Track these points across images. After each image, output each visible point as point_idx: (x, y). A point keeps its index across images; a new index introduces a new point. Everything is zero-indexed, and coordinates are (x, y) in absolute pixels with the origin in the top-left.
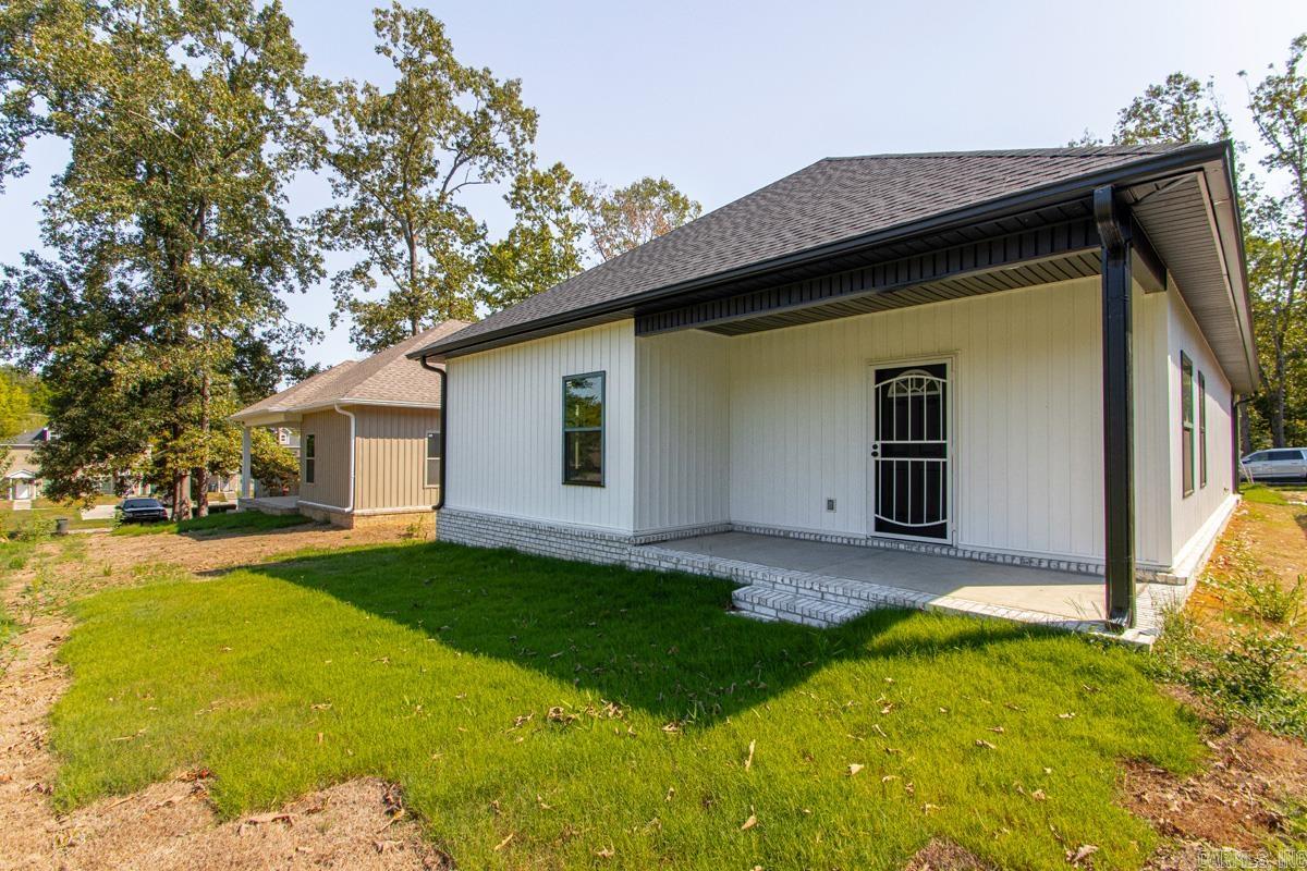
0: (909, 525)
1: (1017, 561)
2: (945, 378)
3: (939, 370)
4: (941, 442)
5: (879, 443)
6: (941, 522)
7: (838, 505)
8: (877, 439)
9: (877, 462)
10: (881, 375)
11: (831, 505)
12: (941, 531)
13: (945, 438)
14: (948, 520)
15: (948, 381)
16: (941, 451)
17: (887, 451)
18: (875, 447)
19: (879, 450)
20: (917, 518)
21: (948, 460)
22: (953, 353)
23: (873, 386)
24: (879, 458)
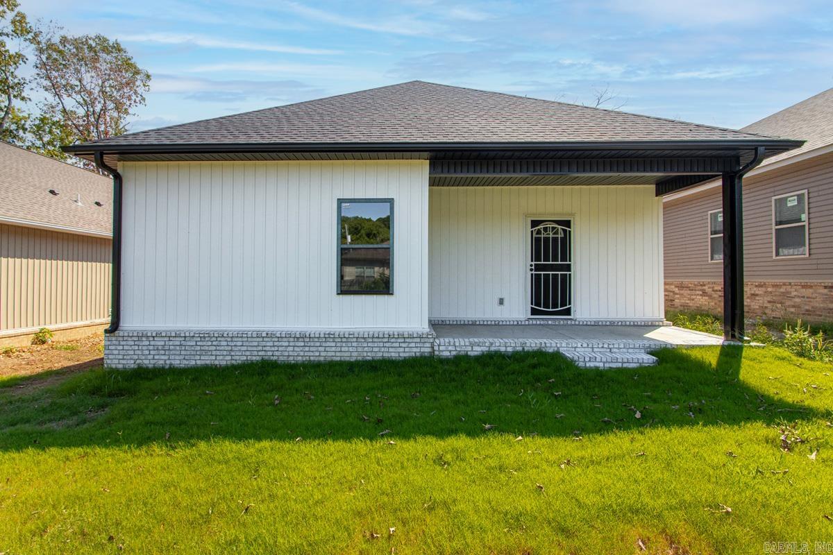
0: (551, 310)
1: (608, 323)
2: (570, 228)
3: (567, 223)
4: (568, 263)
5: (533, 263)
6: (568, 306)
7: (506, 302)
8: (532, 261)
9: (532, 274)
10: (535, 223)
11: (501, 302)
12: (568, 312)
13: (570, 261)
14: (572, 306)
15: (572, 230)
16: (568, 268)
17: (538, 268)
18: (531, 265)
19: (533, 267)
20: (555, 306)
21: (572, 273)
22: (573, 215)
23: (529, 230)
24: (534, 272)
